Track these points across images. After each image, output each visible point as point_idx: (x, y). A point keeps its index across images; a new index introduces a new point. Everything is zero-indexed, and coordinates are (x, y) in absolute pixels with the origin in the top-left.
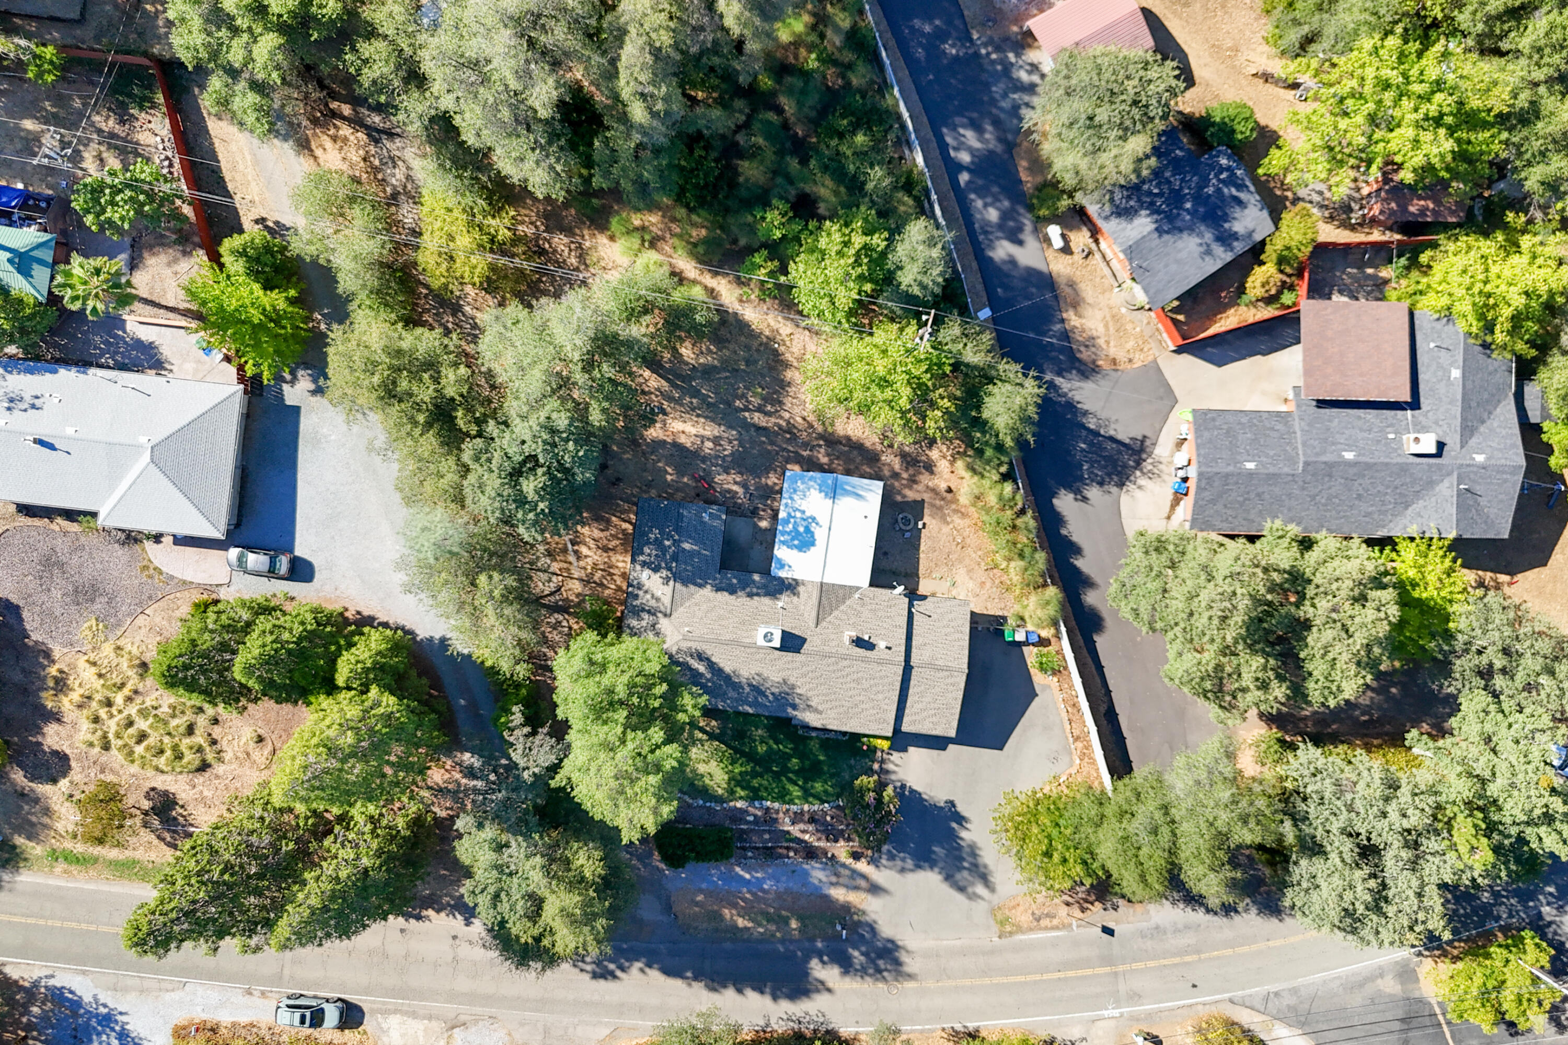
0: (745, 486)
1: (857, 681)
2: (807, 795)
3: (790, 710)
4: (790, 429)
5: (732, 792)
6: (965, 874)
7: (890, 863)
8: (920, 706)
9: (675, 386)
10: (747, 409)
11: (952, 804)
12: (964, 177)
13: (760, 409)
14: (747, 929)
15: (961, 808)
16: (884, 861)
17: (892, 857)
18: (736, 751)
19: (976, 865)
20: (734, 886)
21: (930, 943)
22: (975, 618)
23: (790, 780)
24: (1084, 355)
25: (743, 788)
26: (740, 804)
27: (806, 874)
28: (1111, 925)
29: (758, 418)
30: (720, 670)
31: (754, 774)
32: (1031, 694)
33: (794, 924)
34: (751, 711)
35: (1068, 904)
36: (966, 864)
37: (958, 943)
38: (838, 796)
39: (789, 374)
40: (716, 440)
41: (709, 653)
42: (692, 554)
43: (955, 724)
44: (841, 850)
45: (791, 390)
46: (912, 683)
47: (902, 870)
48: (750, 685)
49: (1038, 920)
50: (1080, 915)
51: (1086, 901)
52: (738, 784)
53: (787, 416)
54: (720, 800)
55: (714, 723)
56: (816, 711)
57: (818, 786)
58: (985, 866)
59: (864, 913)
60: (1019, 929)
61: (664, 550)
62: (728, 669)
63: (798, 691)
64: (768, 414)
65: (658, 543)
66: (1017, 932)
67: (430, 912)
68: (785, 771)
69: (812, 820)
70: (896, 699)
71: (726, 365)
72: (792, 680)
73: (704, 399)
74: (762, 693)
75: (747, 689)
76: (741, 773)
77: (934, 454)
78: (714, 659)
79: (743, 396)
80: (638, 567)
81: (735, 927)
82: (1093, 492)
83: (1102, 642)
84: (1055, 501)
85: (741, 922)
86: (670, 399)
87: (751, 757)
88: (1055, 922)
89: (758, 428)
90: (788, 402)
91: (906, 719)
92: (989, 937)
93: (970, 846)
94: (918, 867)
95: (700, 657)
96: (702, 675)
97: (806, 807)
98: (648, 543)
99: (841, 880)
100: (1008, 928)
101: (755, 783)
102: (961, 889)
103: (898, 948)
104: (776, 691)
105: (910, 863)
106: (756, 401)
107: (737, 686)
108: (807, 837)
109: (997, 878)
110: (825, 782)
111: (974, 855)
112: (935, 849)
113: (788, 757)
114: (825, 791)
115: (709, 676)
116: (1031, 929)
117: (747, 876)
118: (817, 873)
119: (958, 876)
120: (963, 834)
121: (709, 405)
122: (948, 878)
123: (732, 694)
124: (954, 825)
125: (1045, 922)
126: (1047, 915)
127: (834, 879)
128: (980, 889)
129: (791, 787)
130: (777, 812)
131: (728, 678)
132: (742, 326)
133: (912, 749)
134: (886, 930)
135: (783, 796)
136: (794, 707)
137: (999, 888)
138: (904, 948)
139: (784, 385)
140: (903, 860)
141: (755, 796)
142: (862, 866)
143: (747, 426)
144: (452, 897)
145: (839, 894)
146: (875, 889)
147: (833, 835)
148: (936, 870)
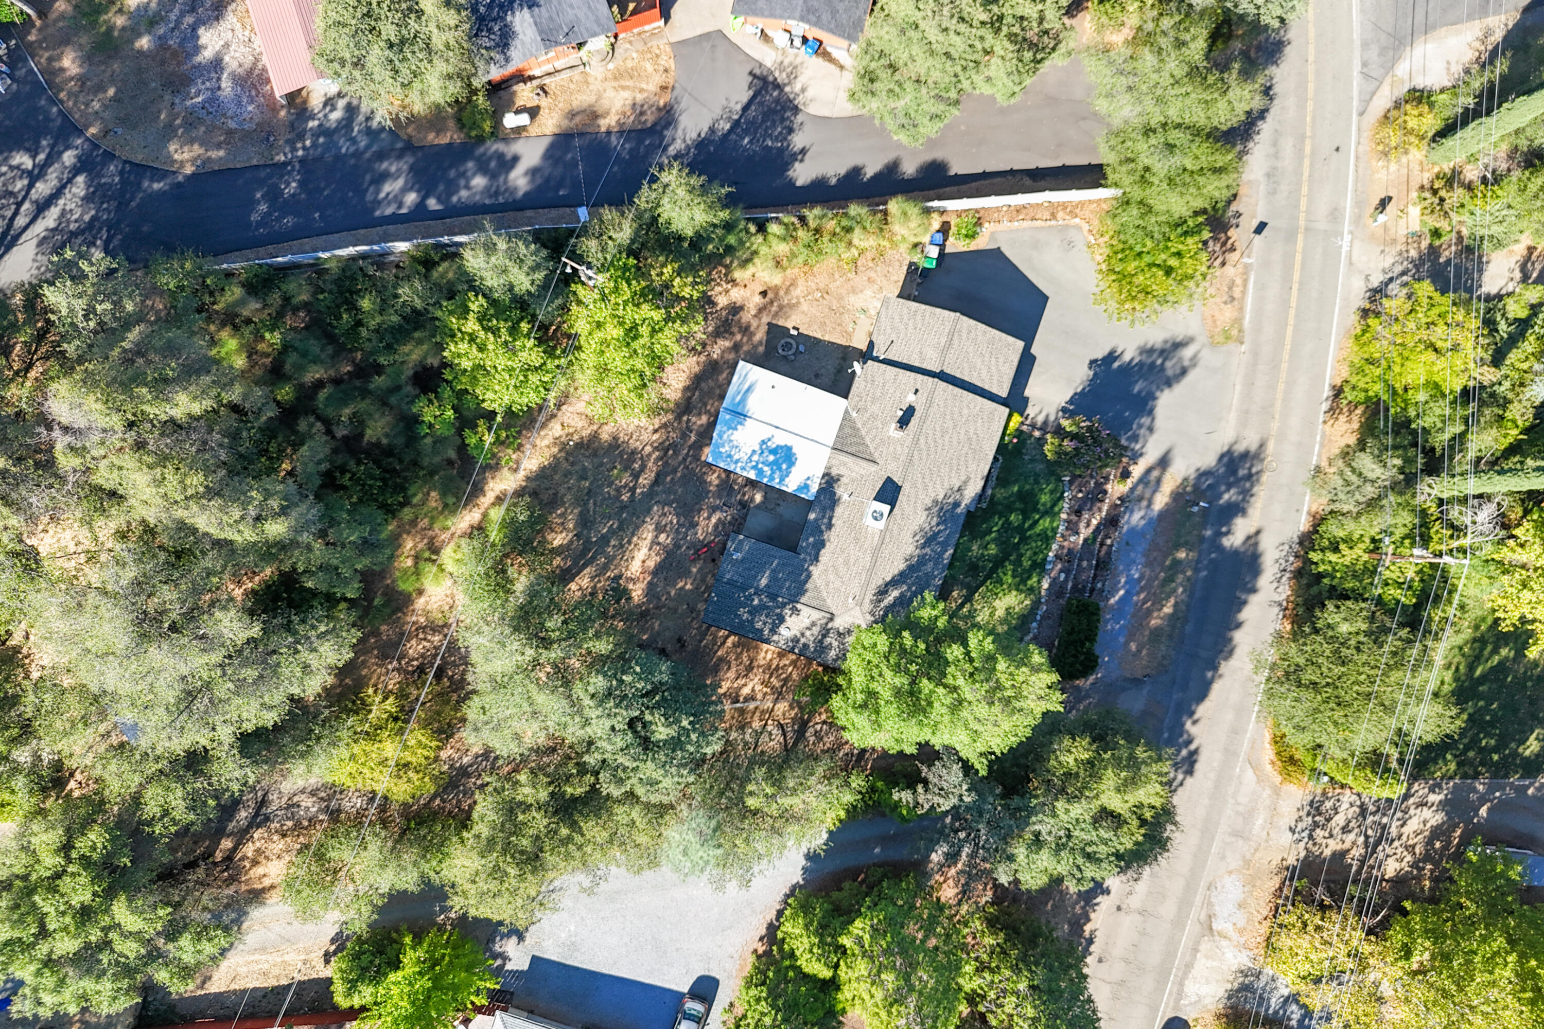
0: (714, 509)
1: (944, 432)
2: (1050, 512)
3: (959, 510)
4: (664, 448)
5: (1031, 590)
6: (1169, 364)
7: (1141, 441)
8: (984, 372)
9: (594, 558)
10: (633, 490)
11: (1093, 362)
12: (433, 204)
13: (636, 476)
14: (1176, 605)
15: (1100, 354)
16: (1138, 447)
17: (1135, 438)
18: (988, 577)
19: (1162, 352)
20: (1129, 609)
21: (1233, 417)
22: (904, 294)
23: (1032, 527)
24: (650, 118)
25: (1029, 578)
26: (1045, 585)
27: (1132, 530)
28: (1255, 223)
29: (645, 480)
30: (902, 574)
31: (1018, 563)
32: (997, 254)
33: (1182, 555)
34: (951, 551)
35: (1223, 264)
36: (1159, 361)
37: (1238, 388)
38: (1059, 480)
39: (605, 436)
40: (659, 529)
41: (880, 582)
42: (773, 579)
43: (1011, 339)
44: (1116, 489)
45: (622, 437)
46: (958, 375)
47: (1151, 429)
48: (923, 547)
49: (1233, 299)
50: (1237, 254)
51: (1224, 244)
52: (1024, 581)
53: (648, 449)
54: (1036, 604)
55: (955, 594)
56: (965, 482)
57: (1044, 498)
58: (1166, 342)
59: (1186, 479)
60: (1238, 321)
61: (762, 607)
62: (902, 566)
63: (940, 498)
64: (643, 468)
65: (754, 611)
66: (1241, 325)
67: (1088, 928)
68: (1020, 530)
69: (1078, 512)
70: (971, 395)
71: (581, 501)
72: (929, 502)
73: (612, 532)
74: (935, 535)
75: (927, 550)
76: (1014, 577)
77: (722, 301)
78: (888, 579)
79: (618, 490)
80: (775, 638)
81: (1172, 617)
82: (798, 141)
83: (957, 168)
84: (799, 183)
85: (1168, 609)
86: (605, 568)
87: (998, 563)
88: (1239, 281)
89: (656, 482)
90: (634, 444)
91: (995, 390)
92: (1240, 354)
93: (1141, 353)
94: (1151, 412)
95: (882, 592)
96: (902, 594)
97: (1064, 516)
98: (751, 622)
99: (1147, 495)
100: (1235, 332)
101: (1026, 563)
102: (1184, 372)
103: (1229, 452)
104: (934, 523)
105: (1145, 420)
106: (626, 478)
107: (922, 561)
108: (1094, 522)
109: (1180, 333)
110: (1042, 490)
111: (1151, 351)
112: (1137, 389)
113: (1007, 523)
114: (1052, 492)
115: (905, 588)
116: (1241, 309)
117: (1122, 592)
118: (1136, 518)
119: (1170, 372)
120: (1127, 357)
121: (620, 528)
122: (1169, 383)
123: (929, 567)
124: (1116, 365)
125: (1237, 293)
126: (1230, 288)
127: (1144, 503)
128: (1187, 353)
129: (1039, 528)
130: (1062, 547)
131: (911, 569)
132: (543, 475)
133: (1027, 393)
134: (1209, 460)
135: (1047, 538)
136: (956, 504)
137: (1190, 333)
138: (1231, 446)
139: (615, 444)
140: (1140, 426)
141: (1040, 567)
142: (1137, 471)
143: (650, 494)
144: (1077, 903)
145: (1161, 501)
146: (1164, 463)
147: (1098, 494)
148: (1158, 394)
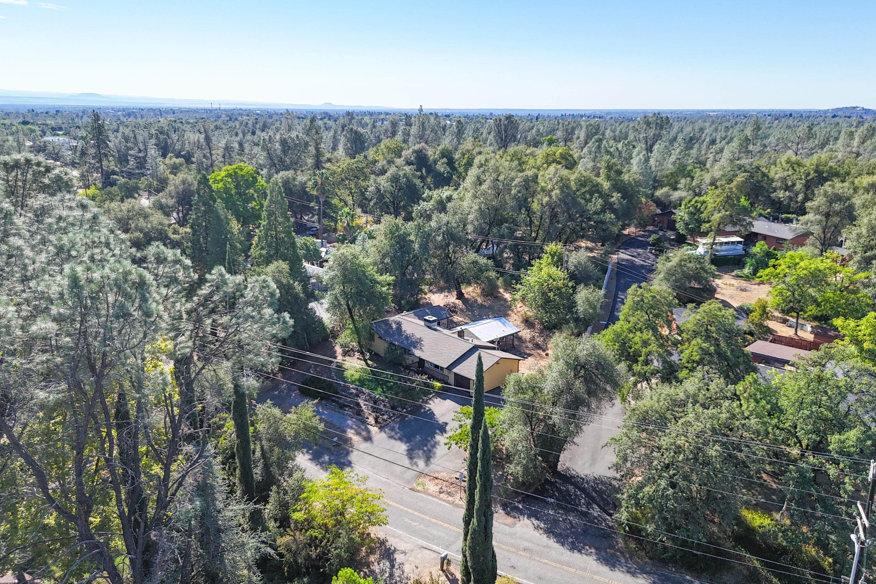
1: (450, 345)
3: (412, 348)
6: (421, 452)
7: (389, 432)
11: (446, 424)
15: (448, 428)
16: (387, 430)
17: (393, 430)
18: (373, 372)
19: (430, 451)
21: (370, 473)
23: (382, 387)
26: (352, 386)
27: (346, 420)
30: (401, 329)
31: (370, 380)
36: (425, 448)
37: (385, 480)
41: (403, 323)
47: (391, 437)
48: (406, 336)
49: (440, 492)
56: (423, 351)
58: (434, 453)
60: (426, 492)
63: (422, 342)
66: (421, 492)
69: (375, 402)
70: (460, 355)
72: (423, 339)
74: (408, 340)
75: (403, 337)
76: (365, 379)
78: (402, 325)
88: (450, 499)
92: (403, 486)
93: (436, 443)
94: (400, 439)
95: (398, 323)
97: (378, 397)
100: (419, 488)
101: (367, 383)
102: (412, 459)
103: (350, 465)
104: (414, 340)
105: (398, 436)
107: (401, 335)
108: (364, 407)
109: (435, 461)
111: (434, 446)
112: (418, 436)
115: (394, 330)
116: (431, 496)
117: (321, 410)
118: (351, 421)
119: (417, 452)
120: (439, 437)
122: (410, 450)
123: (396, 337)
124: (438, 432)
125: (443, 496)
126: (449, 493)
128: (422, 462)
129: (380, 389)
131: (400, 332)
133: (448, 400)
134: (353, 457)
136: (415, 347)
137: (432, 465)
140: (396, 433)
142: (374, 430)
145: (350, 434)
146: (368, 438)
148: (408, 444)
